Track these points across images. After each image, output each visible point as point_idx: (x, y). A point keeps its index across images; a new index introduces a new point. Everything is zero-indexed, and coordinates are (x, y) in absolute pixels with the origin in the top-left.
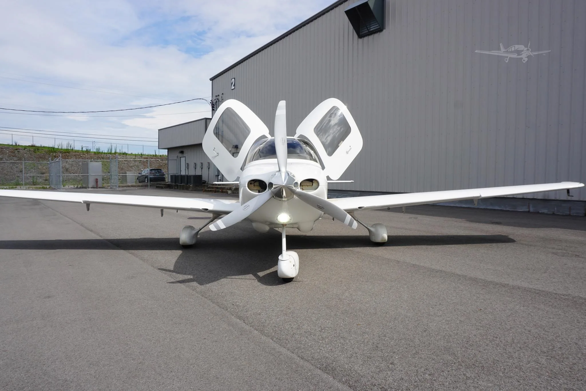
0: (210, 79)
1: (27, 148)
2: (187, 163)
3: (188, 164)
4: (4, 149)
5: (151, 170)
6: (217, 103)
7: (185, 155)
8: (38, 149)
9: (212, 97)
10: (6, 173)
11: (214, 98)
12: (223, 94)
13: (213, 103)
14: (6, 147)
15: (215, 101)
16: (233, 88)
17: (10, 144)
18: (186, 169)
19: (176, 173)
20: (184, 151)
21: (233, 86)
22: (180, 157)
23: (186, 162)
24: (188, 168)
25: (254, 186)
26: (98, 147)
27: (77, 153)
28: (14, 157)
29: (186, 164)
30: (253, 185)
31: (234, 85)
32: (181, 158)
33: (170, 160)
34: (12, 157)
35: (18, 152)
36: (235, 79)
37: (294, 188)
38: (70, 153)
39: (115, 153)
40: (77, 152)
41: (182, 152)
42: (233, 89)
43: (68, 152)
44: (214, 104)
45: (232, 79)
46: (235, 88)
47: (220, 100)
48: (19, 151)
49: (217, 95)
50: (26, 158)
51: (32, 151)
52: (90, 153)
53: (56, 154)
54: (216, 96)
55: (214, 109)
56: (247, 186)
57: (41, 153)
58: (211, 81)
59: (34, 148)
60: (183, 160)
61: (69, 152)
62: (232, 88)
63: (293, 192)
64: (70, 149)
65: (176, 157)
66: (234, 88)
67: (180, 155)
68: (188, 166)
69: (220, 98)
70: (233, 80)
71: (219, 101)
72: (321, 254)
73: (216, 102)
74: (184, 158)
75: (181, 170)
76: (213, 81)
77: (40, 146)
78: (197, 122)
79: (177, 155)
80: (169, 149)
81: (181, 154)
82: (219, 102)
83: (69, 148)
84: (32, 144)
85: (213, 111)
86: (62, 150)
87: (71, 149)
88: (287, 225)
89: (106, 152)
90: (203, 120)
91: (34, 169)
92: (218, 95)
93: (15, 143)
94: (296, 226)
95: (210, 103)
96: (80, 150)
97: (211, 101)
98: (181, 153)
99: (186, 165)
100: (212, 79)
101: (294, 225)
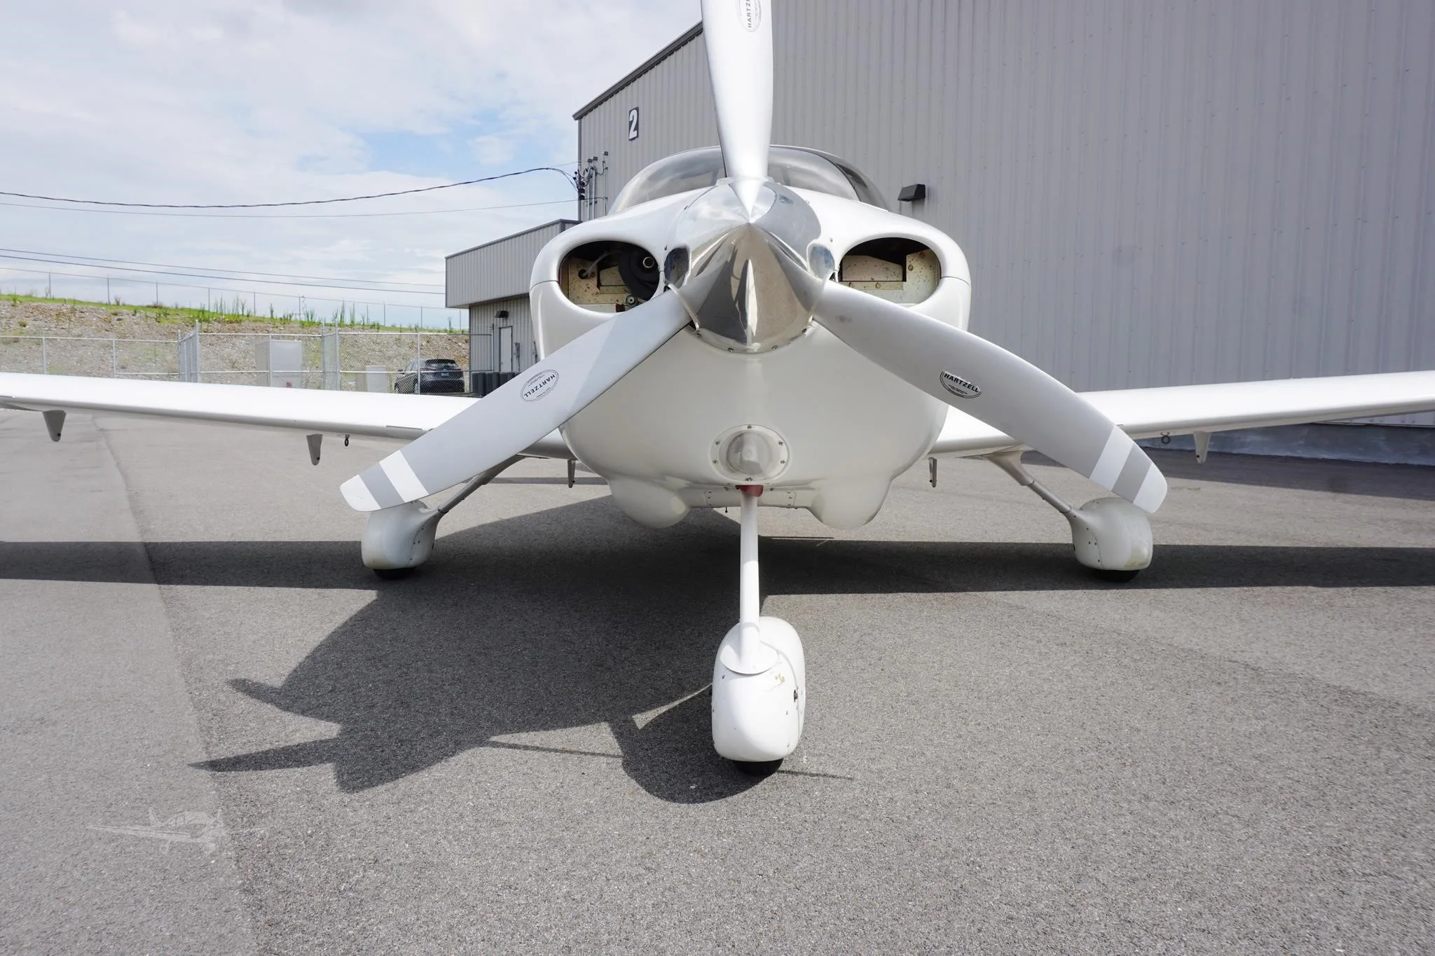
0: (573, 116)
1: (140, 313)
2: (516, 344)
3: (518, 345)
4: (87, 314)
5: (429, 362)
6: (591, 179)
7: (510, 322)
8: (166, 314)
9: (580, 162)
10: (89, 371)
11: (586, 165)
12: (606, 154)
13: (582, 180)
14: (90, 308)
15: (587, 174)
16: (633, 134)
17: (104, 302)
18: (515, 357)
19: (489, 369)
20: (508, 310)
21: (634, 130)
22: (498, 326)
23: (515, 341)
24: (518, 357)
25: (599, 285)
26: (308, 310)
27: (258, 324)
28: (110, 332)
29: (514, 345)
30: (593, 282)
31: (637, 128)
32: (502, 330)
33: (475, 335)
34: (104, 331)
35: (119, 320)
36: (638, 111)
37: (810, 273)
38: (243, 323)
39: (352, 324)
40: (260, 321)
41: (504, 315)
42: (634, 139)
43: (237, 322)
44: (584, 183)
45: (630, 112)
46: (637, 136)
47: (600, 170)
48: (121, 317)
49: (592, 158)
50: (136, 334)
51: (152, 318)
52: (291, 325)
53: (208, 326)
54: (590, 161)
55: (583, 196)
56: (554, 275)
57: (173, 323)
58: (576, 119)
59: (157, 310)
60: (506, 333)
61: (239, 322)
62: (631, 137)
63: (804, 296)
64: (243, 315)
65: (489, 329)
66: (635, 135)
67: (500, 322)
68: (518, 350)
69: (599, 165)
70: (634, 112)
71: (596, 173)
72: (900, 622)
73: (590, 177)
74: (510, 329)
75: (502, 360)
76: (583, 120)
77: (174, 306)
78: (541, 231)
79: (492, 323)
80: (473, 307)
81: (502, 319)
82: (598, 175)
83: (241, 313)
84: (156, 302)
85: (583, 201)
86: (224, 317)
87: (245, 314)
88: (764, 494)
89: (329, 321)
90: (554, 226)
91: (156, 361)
92: (596, 159)
93: (116, 300)
94: (804, 497)
95: (575, 178)
96: (266, 317)
97: (576, 173)
98: (500, 316)
99: (515, 349)
100: (579, 116)
101: (799, 492)
